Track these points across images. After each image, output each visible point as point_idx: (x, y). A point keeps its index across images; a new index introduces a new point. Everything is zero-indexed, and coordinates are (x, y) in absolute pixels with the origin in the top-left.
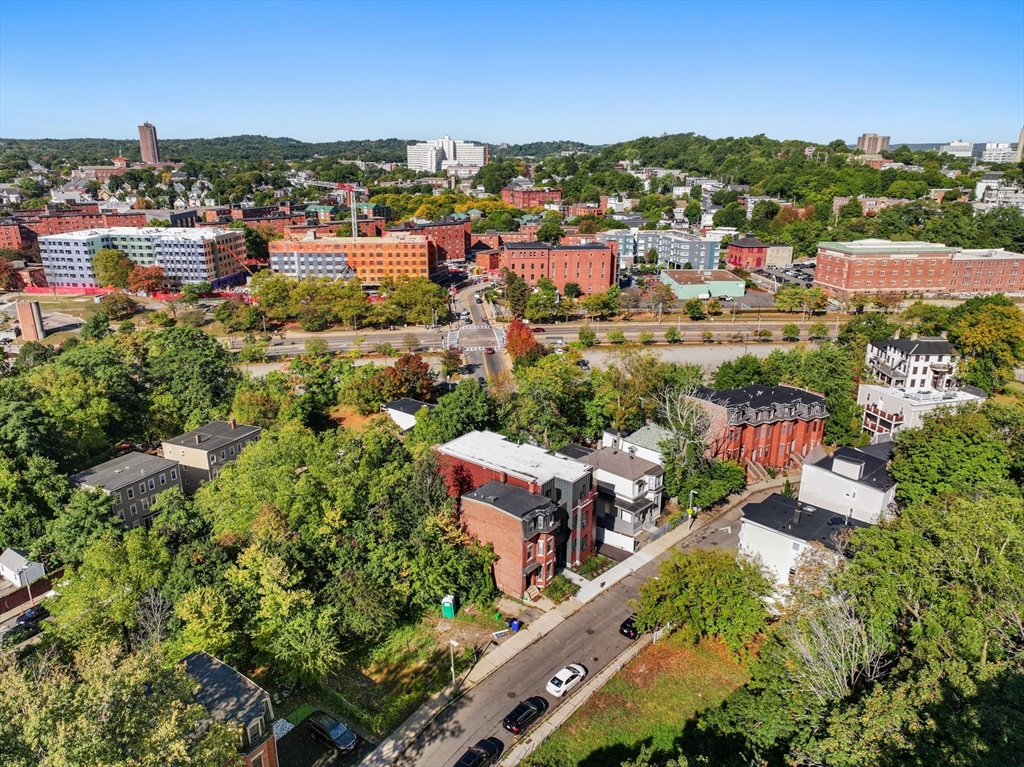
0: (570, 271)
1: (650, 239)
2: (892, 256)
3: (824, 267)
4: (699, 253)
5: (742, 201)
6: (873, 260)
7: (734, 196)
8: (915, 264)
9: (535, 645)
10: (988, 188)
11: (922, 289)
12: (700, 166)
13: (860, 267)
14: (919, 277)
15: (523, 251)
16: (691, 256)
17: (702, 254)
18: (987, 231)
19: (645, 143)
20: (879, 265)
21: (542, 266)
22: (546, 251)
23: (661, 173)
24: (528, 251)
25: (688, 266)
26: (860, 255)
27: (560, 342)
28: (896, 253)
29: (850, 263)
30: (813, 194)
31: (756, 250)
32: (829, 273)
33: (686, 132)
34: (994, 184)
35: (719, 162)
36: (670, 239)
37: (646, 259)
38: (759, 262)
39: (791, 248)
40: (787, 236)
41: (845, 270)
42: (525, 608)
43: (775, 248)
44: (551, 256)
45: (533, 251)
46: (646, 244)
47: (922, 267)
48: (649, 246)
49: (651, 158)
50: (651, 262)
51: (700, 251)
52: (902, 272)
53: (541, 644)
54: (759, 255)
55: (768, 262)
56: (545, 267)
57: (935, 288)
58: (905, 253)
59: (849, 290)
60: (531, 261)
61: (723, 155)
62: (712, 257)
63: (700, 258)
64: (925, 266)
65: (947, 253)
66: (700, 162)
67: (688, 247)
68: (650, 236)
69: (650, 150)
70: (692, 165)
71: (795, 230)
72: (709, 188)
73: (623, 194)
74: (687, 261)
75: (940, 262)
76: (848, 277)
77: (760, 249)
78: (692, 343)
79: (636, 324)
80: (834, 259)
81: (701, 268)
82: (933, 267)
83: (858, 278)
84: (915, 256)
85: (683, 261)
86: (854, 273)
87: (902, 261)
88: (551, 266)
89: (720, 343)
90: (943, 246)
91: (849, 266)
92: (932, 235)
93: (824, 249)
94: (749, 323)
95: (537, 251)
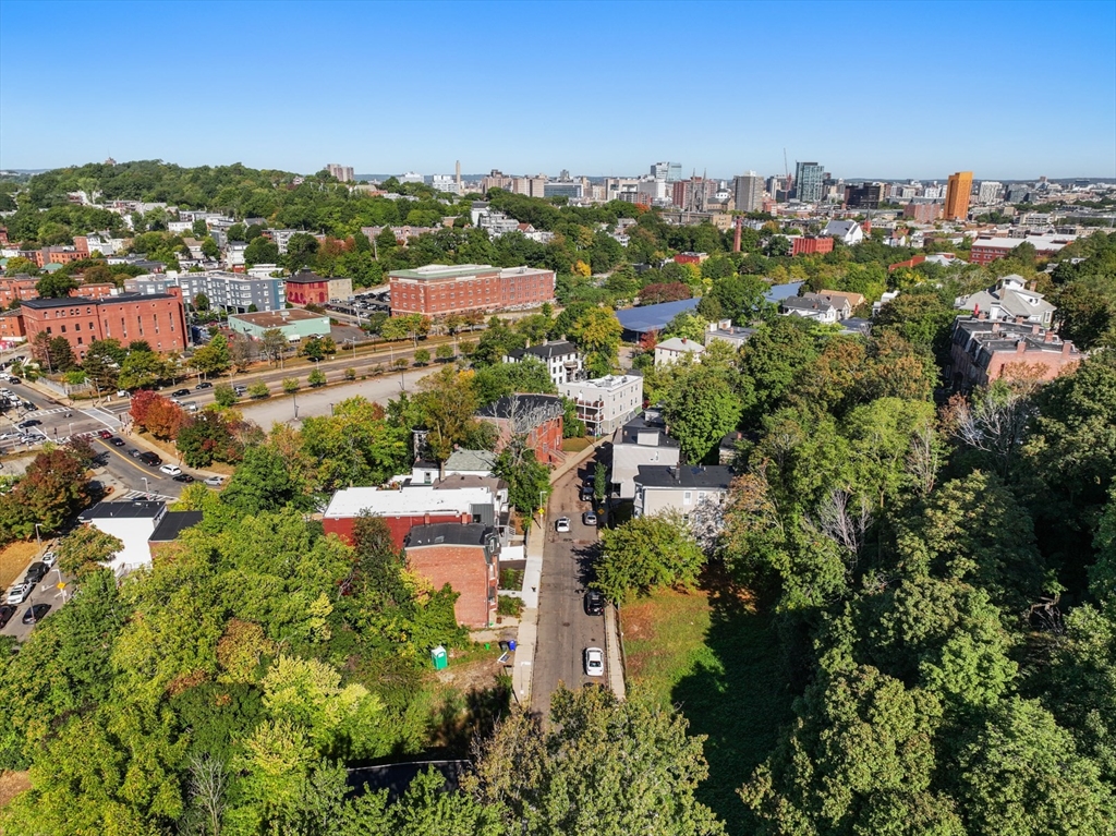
0: (130, 328)
1: (195, 283)
2: (458, 279)
3: (400, 295)
4: (263, 294)
5: (268, 235)
6: (443, 283)
7: (256, 231)
8: (475, 284)
9: (539, 653)
10: (481, 215)
11: (484, 306)
12: (188, 197)
13: (434, 291)
14: (479, 296)
15: (60, 310)
16: (254, 297)
17: (266, 294)
18: (505, 252)
19: (96, 171)
20: (448, 288)
21: (91, 325)
22: (93, 307)
23: (143, 208)
24: (67, 309)
25: (253, 308)
26: (432, 280)
27: (193, 407)
28: (460, 276)
29: (425, 288)
30: (341, 225)
31: (316, 285)
32: (406, 300)
33: (150, 159)
34: (484, 212)
35: (211, 193)
36: (223, 281)
37: (195, 306)
38: (322, 296)
39: (350, 280)
40: (341, 269)
41: (422, 295)
42: (498, 632)
43: (335, 281)
44: (101, 313)
45: (74, 308)
46: (190, 289)
47: (480, 287)
48: (195, 290)
49: (117, 189)
50: (201, 309)
51: (262, 291)
52: (467, 293)
53: (542, 651)
54: (320, 290)
55: (330, 296)
56: (96, 325)
57: (492, 305)
58: (466, 275)
59: (429, 314)
60: (74, 322)
61: (213, 186)
62: (277, 296)
63: (264, 298)
64: (483, 285)
65: (496, 273)
66: (187, 193)
67: (249, 288)
68: (194, 279)
69: (114, 180)
70: (177, 197)
71: (347, 262)
72: (216, 222)
73: (103, 233)
74: (251, 303)
75: (492, 280)
76: (425, 302)
77: (321, 283)
78: (336, 384)
79: (257, 375)
80: (408, 286)
81: (268, 309)
82: (488, 286)
83: (434, 302)
84: (473, 278)
85: (246, 304)
86: (430, 298)
87: (465, 283)
88: (103, 324)
89: (364, 378)
90: (490, 266)
91: (425, 292)
92: (468, 258)
93: (396, 278)
94: (369, 356)
95: (80, 308)
